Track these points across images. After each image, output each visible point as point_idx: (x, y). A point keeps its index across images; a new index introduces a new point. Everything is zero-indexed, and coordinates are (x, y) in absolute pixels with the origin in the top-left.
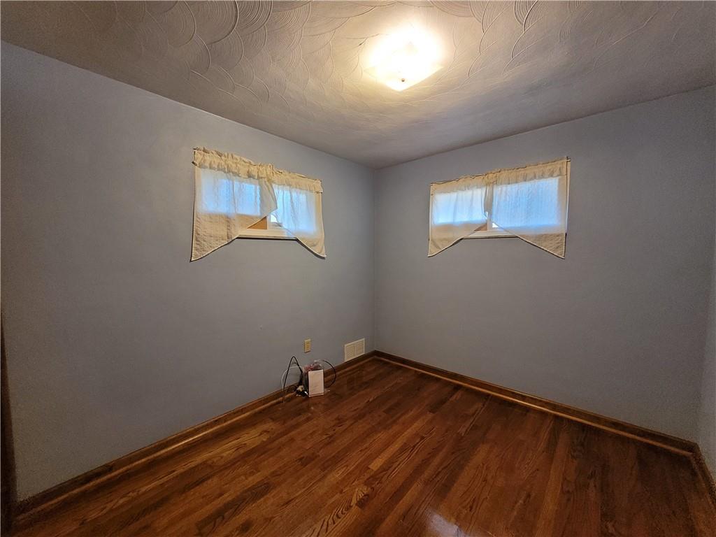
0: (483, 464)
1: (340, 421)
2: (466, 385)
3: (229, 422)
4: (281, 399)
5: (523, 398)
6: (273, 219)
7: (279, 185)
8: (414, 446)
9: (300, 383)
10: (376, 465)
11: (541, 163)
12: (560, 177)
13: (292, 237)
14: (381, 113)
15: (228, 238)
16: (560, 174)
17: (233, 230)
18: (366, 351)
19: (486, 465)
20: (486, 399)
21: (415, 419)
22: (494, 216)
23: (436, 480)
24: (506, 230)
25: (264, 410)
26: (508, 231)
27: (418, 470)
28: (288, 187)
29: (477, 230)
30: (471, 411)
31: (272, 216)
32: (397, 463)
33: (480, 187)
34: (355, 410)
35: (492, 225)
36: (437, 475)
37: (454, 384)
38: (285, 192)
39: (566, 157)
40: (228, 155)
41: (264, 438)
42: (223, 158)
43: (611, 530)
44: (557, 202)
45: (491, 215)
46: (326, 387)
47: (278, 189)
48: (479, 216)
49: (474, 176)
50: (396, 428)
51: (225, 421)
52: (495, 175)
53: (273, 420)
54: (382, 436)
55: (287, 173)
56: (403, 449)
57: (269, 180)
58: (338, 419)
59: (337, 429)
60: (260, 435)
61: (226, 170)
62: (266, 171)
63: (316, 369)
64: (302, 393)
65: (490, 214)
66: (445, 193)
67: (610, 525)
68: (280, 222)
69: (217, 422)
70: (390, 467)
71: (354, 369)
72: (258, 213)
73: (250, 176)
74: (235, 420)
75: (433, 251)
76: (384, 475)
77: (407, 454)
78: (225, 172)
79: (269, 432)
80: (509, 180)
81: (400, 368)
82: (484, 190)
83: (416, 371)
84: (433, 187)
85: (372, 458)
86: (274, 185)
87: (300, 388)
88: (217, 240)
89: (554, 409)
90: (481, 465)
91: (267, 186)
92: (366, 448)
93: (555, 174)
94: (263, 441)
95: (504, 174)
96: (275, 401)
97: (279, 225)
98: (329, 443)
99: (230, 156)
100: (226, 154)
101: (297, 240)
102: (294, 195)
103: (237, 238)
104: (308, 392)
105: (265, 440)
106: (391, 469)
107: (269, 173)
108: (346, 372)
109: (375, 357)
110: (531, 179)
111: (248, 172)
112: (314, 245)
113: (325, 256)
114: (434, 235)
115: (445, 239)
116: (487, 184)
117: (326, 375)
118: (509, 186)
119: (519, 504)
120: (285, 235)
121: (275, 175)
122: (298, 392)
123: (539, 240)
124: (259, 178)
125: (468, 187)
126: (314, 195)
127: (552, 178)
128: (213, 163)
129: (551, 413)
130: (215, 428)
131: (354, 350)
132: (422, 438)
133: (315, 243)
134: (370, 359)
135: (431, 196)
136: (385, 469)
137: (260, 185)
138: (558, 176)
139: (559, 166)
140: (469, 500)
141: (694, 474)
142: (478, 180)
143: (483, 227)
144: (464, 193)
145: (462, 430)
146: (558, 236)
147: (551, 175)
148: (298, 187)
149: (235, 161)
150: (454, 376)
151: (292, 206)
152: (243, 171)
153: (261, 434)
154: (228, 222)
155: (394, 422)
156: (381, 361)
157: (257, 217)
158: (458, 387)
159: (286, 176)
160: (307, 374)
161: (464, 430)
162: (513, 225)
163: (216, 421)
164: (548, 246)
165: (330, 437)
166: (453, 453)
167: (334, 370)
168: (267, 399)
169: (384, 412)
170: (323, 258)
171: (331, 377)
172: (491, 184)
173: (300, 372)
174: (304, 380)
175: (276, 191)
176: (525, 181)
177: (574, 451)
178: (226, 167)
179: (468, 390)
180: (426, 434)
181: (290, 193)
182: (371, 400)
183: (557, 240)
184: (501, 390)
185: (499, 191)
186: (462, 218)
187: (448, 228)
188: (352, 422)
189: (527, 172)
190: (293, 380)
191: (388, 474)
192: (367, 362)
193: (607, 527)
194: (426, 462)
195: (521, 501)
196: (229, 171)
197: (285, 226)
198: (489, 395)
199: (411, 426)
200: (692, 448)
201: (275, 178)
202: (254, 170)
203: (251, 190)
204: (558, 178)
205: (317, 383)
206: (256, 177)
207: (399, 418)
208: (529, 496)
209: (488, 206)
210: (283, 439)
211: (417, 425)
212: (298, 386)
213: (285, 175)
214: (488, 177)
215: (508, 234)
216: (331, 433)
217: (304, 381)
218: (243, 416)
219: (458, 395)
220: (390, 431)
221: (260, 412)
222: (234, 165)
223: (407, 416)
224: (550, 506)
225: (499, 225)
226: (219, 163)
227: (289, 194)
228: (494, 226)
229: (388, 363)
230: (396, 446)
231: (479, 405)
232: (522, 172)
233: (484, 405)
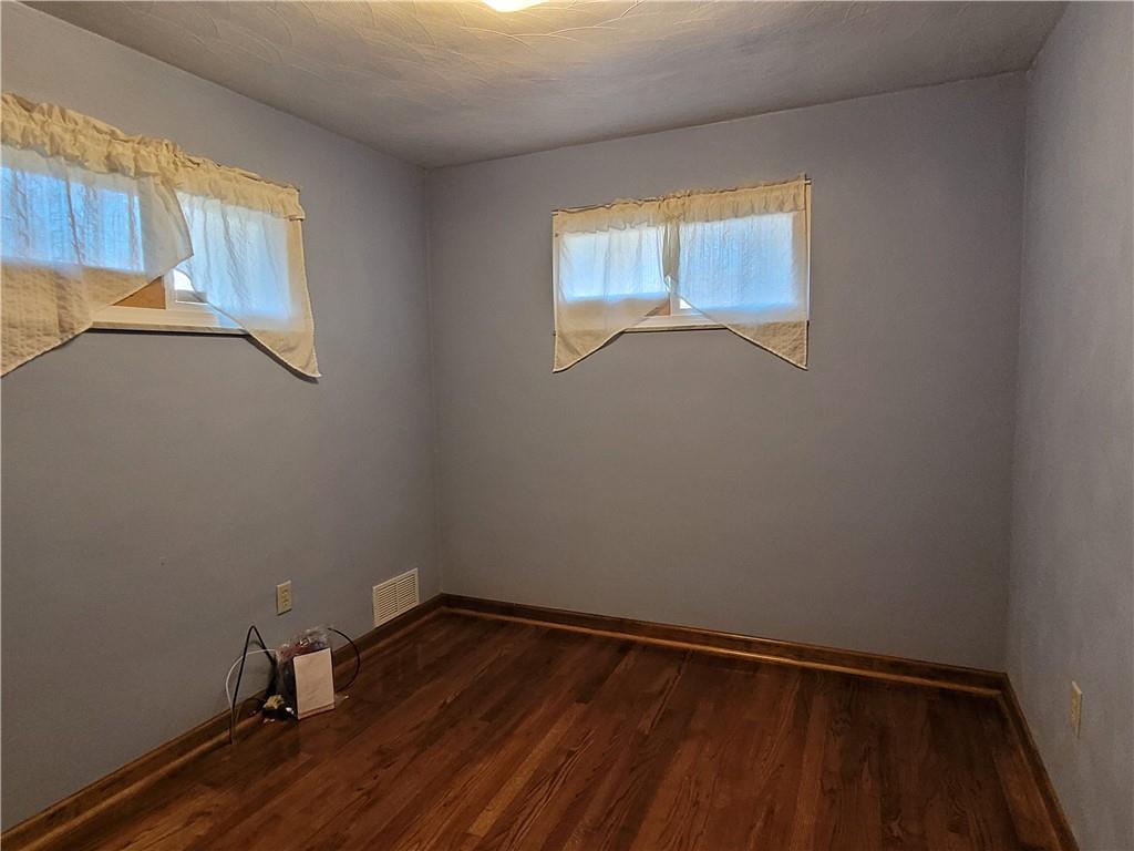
0: (690, 777)
1: (384, 757)
2: (642, 639)
3: (89, 814)
4: (224, 735)
5: (748, 645)
6: (180, 282)
7: (192, 194)
8: (556, 773)
9: (271, 691)
10: (483, 825)
11: (763, 183)
12: (796, 213)
13: (235, 327)
14: (454, 48)
15: (63, 331)
16: (795, 208)
17: (75, 311)
18: (420, 600)
19: (694, 777)
20: (683, 659)
21: (550, 721)
22: (682, 285)
23: (610, 822)
24: (705, 314)
25: (183, 767)
26: (708, 317)
27: (570, 815)
28: (217, 202)
29: (653, 313)
30: (656, 687)
31: (176, 273)
32: (528, 811)
33: (655, 224)
34: (418, 727)
35: (679, 305)
36: (609, 815)
37: (619, 640)
38: (210, 216)
39: (803, 174)
40: (51, 107)
41: (200, 829)
42: (36, 115)
43: (896, 831)
44: (791, 262)
45: (678, 281)
46: (338, 689)
47: (191, 205)
48: (653, 284)
49: (640, 200)
50: (513, 745)
51: (78, 814)
52: (680, 201)
53: (214, 785)
54: (485, 768)
55: (211, 165)
56: (533, 784)
57: (166, 182)
58: (379, 752)
59: (382, 773)
60: (184, 826)
61: (47, 148)
62: (158, 156)
63: (311, 649)
64: (280, 714)
65: (676, 280)
66: (584, 231)
67: (894, 825)
68: (199, 290)
69: (55, 818)
70: (513, 823)
71: (398, 641)
72: (140, 267)
73: (113, 166)
74: (105, 804)
75: (563, 359)
76: (504, 839)
77: (543, 791)
78: (43, 154)
79: (209, 814)
80: (707, 215)
81: (503, 624)
82: (662, 230)
83: (537, 627)
84: (559, 218)
85: (472, 813)
86: (179, 195)
87: (272, 702)
88: (29, 337)
89: (800, 657)
90: (687, 778)
91: (162, 197)
92: (456, 798)
93: (788, 206)
94: (199, 836)
95: (699, 200)
96: (208, 744)
97: (199, 297)
98: (370, 805)
99: (56, 110)
100: (45, 106)
101: (247, 336)
102: (233, 222)
103: (90, 331)
104: (295, 709)
105: (201, 833)
106: (515, 827)
107: (164, 164)
108: (379, 651)
109: (444, 609)
110: (746, 214)
111: (108, 157)
112: (291, 349)
113: (318, 375)
114: (564, 324)
115: (589, 333)
116: (668, 219)
117: (337, 659)
118: (708, 225)
119: (756, 829)
120: (216, 324)
121: (181, 169)
122: (269, 713)
123: (764, 335)
124: (139, 174)
125: (631, 223)
126: (282, 222)
127: (781, 214)
128: (7, 127)
129: (796, 666)
130: (50, 835)
131: (393, 597)
132: (570, 754)
133: (292, 345)
134: (434, 613)
135: (554, 238)
136: (502, 828)
137: (141, 193)
138: (791, 210)
139: (792, 191)
140: (671, 843)
141: (1003, 721)
142: (649, 209)
143: (664, 307)
144: (623, 234)
145: (645, 725)
146: (795, 326)
147: (781, 209)
148: (242, 201)
149: (71, 126)
150: (620, 624)
151: (231, 251)
152: (96, 150)
153: (188, 824)
154: (60, 287)
155: (508, 734)
156: (458, 616)
157: (137, 277)
158: (626, 647)
159: (210, 172)
160: (289, 665)
161: (648, 723)
162: (717, 305)
163: (53, 815)
164: (779, 346)
165: (369, 793)
166: (632, 769)
167: (355, 648)
168: (189, 740)
169: (481, 719)
170: (312, 380)
171: (351, 663)
172: (674, 219)
173: (269, 663)
174: (282, 680)
175: (186, 210)
176: (736, 217)
177: (837, 723)
178: (46, 140)
179: (646, 647)
180: (574, 746)
181: (224, 217)
182: (448, 701)
183: (794, 334)
184: (707, 638)
185: (688, 231)
186: (622, 288)
187: (592, 308)
188: (413, 753)
189: (738, 199)
190: (253, 686)
191: (511, 837)
192: (427, 622)
193: (890, 828)
194: (581, 800)
195: (759, 824)
196: (56, 153)
197: (214, 300)
198: (685, 651)
199: (544, 737)
200: (1000, 682)
201: (181, 176)
202: (125, 153)
203: (119, 203)
204: (791, 214)
205: (316, 681)
206: (132, 174)
207: (516, 726)
208: (771, 811)
209: (671, 267)
210: (255, 818)
211: (555, 732)
212: (267, 698)
213: (208, 171)
214: (668, 203)
215: (711, 323)
216: (368, 784)
217: (281, 683)
218: (126, 791)
219: (629, 661)
220: (502, 753)
221: (173, 775)
222: (68, 136)
223: (533, 718)
224: (805, 818)
225: (694, 305)
226: (25, 128)
227: (219, 222)
228: (683, 305)
229: (474, 619)
230: (519, 781)
231: (670, 673)
232: (730, 197)
233: (679, 671)
